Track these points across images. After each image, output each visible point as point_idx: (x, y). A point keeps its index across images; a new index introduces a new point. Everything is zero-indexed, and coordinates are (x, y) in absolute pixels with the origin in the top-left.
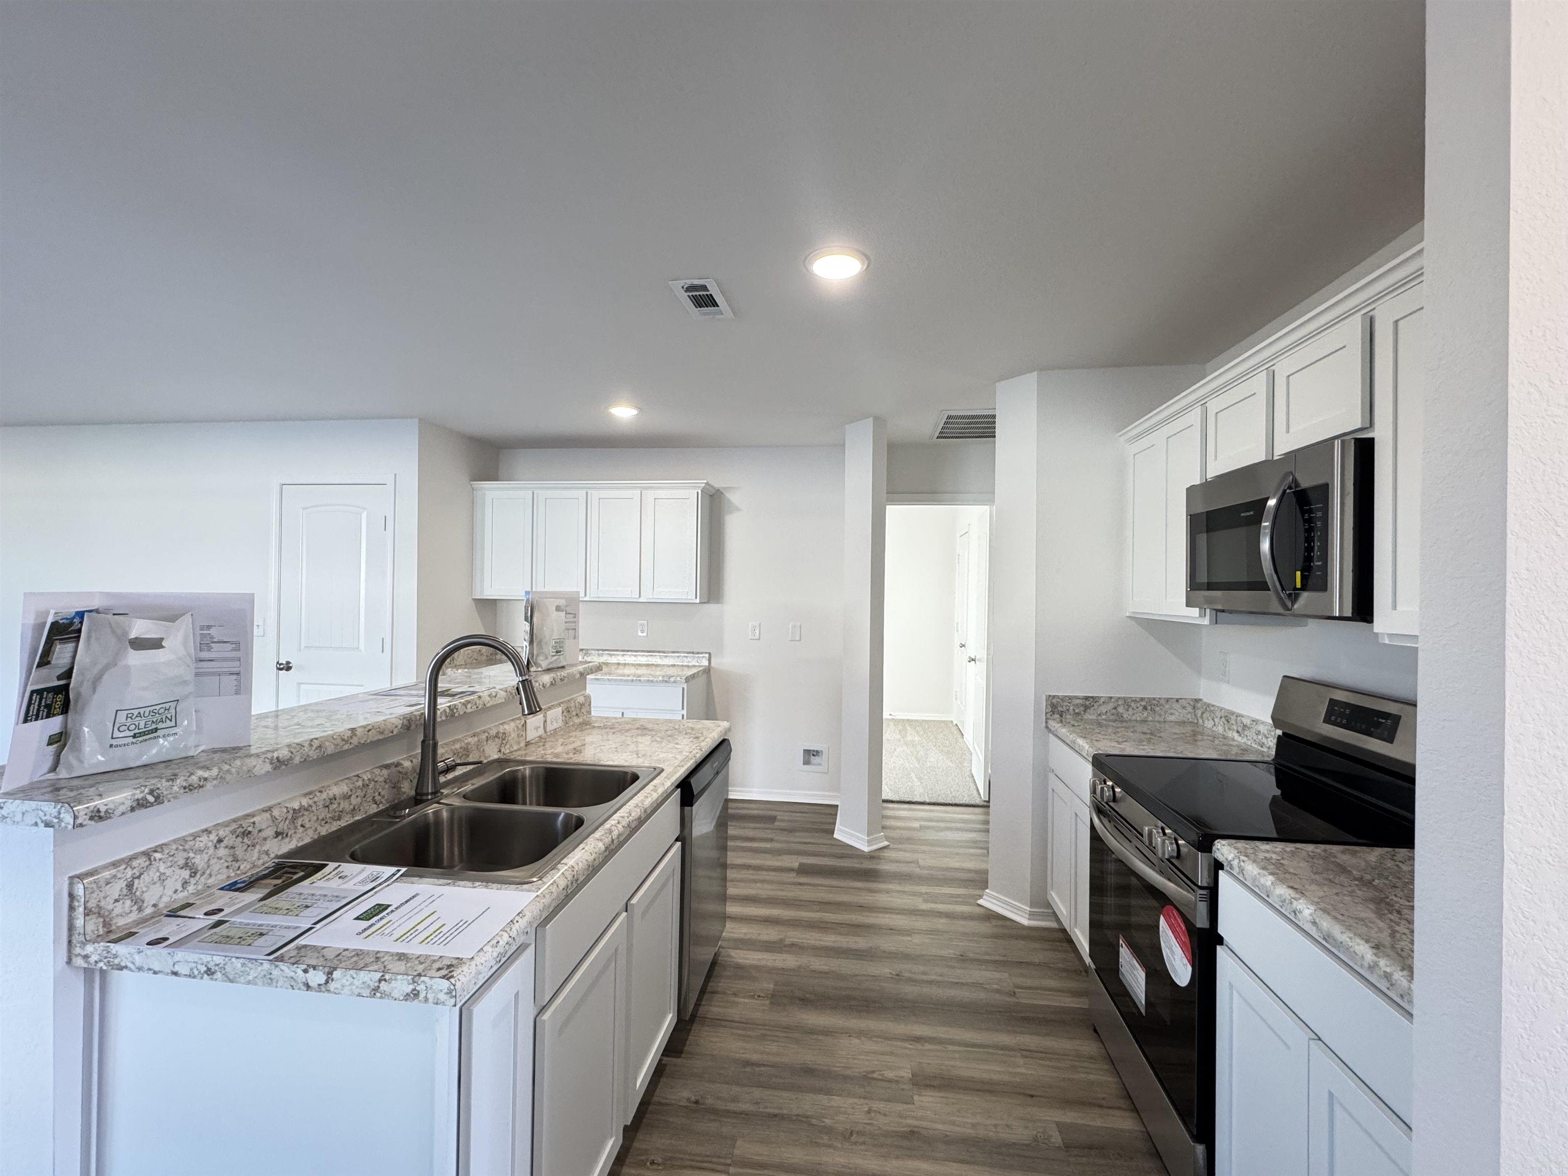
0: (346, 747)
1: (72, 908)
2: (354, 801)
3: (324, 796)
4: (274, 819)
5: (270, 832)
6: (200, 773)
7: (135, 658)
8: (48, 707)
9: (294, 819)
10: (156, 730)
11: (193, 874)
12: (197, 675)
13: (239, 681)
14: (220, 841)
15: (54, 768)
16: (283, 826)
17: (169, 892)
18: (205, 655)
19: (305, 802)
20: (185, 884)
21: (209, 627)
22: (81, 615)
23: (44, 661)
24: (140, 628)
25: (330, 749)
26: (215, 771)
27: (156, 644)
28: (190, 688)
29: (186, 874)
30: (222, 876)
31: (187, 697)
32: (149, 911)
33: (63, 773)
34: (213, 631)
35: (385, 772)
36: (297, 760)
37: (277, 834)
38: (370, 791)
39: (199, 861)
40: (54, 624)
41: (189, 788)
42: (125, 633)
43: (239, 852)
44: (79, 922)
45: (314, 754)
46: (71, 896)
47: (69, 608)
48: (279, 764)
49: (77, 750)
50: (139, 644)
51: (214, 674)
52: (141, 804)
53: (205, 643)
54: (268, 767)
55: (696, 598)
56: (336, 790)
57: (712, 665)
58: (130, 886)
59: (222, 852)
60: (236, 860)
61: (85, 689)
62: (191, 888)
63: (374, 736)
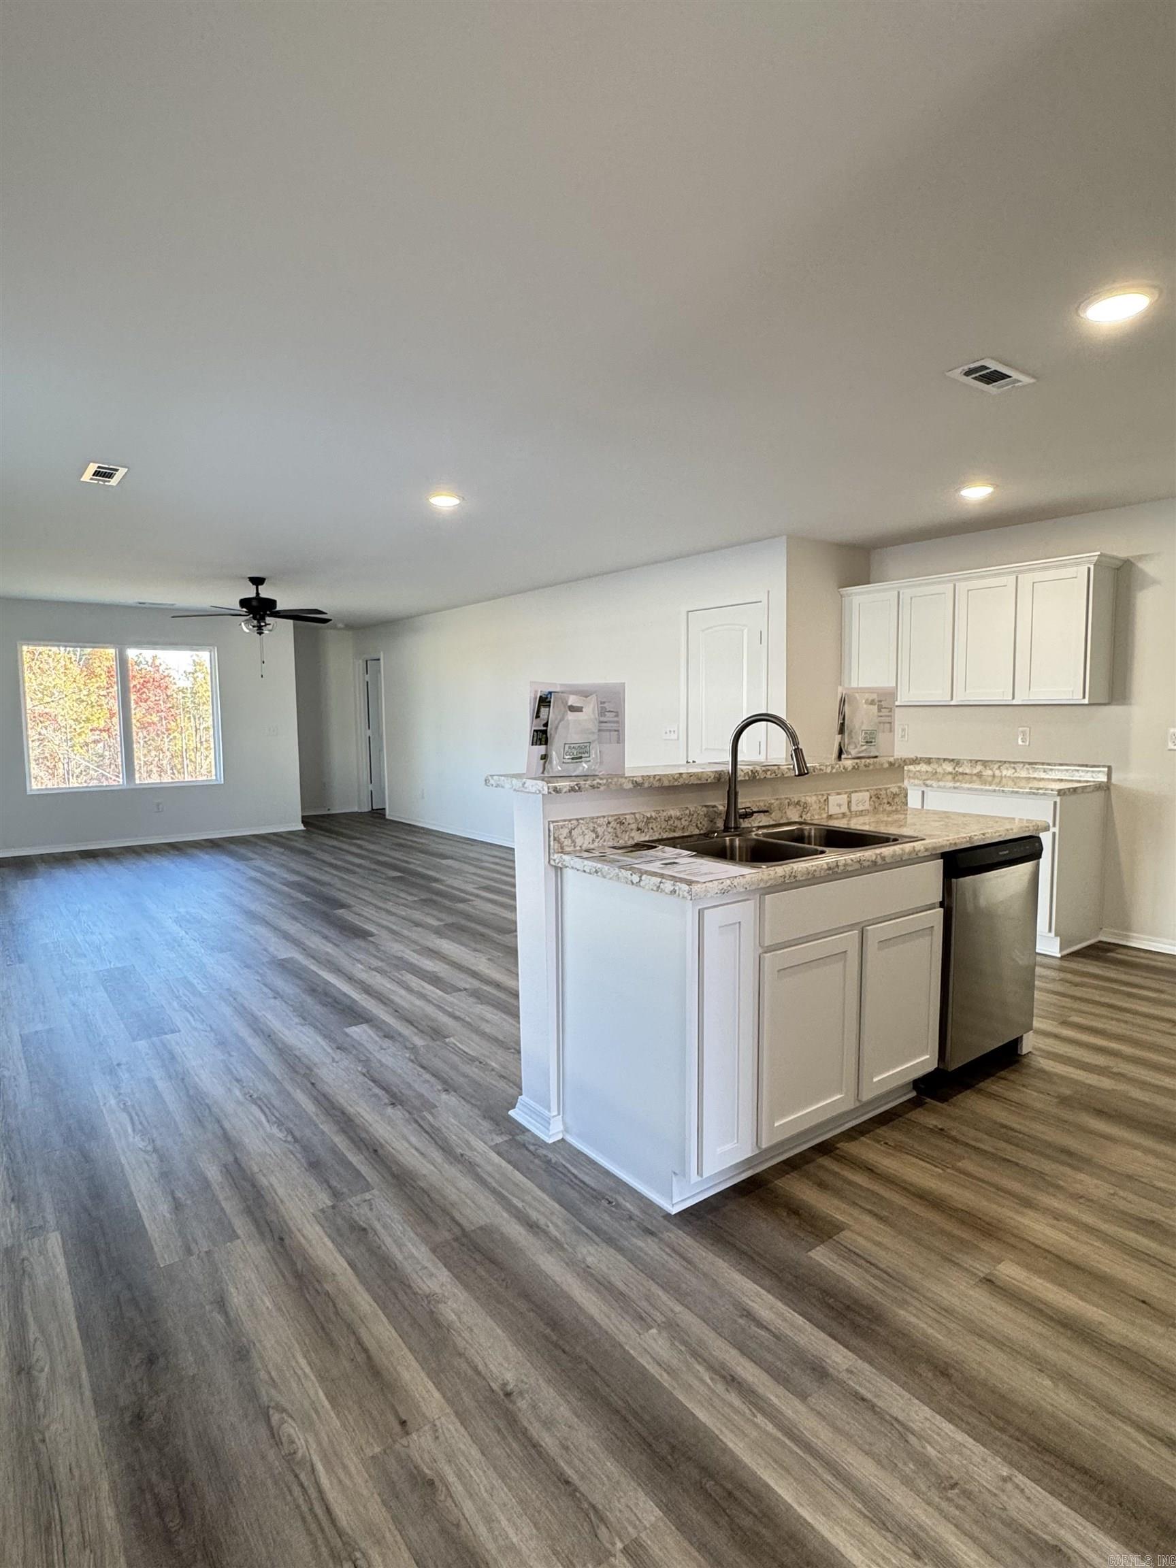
0: (676, 783)
1: (549, 836)
2: (685, 823)
3: (665, 814)
4: (636, 819)
5: (634, 826)
6: (598, 781)
7: (571, 716)
8: (540, 739)
9: (647, 823)
10: (581, 758)
11: (597, 837)
12: (599, 730)
13: (618, 735)
14: (609, 823)
15: (543, 773)
16: (641, 825)
17: (586, 843)
18: (603, 719)
19: (654, 814)
20: (593, 840)
21: (604, 703)
22: (550, 693)
23: (538, 716)
24: (573, 700)
25: (666, 783)
26: (605, 781)
27: (579, 709)
28: (596, 737)
29: (594, 836)
30: (611, 844)
31: (594, 741)
32: (578, 848)
33: (546, 774)
34: (605, 705)
35: (704, 809)
36: (646, 785)
37: (639, 829)
38: (694, 820)
39: (600, 830)
40: (541, 697)
41: (593, 787)
42: (567, 702)
43: (619, 831)
44: (552, 843)
45: (657, 784)
46: (549, 830)
47: (546, 690)
48: (637, 784)
49: (551, 763)
50: (572, 709)
51: (607, 730)
52: (572, 790)
53: (603, 712)
54: (631, 786)
55: (1084, 697)
56: (672, 813)
57: (1114, 780)
58: (570, 832)
59: (610, 830)
60: (617, 836)
61: (553, 732)
62: (596, 844)
63: (694, 781)
